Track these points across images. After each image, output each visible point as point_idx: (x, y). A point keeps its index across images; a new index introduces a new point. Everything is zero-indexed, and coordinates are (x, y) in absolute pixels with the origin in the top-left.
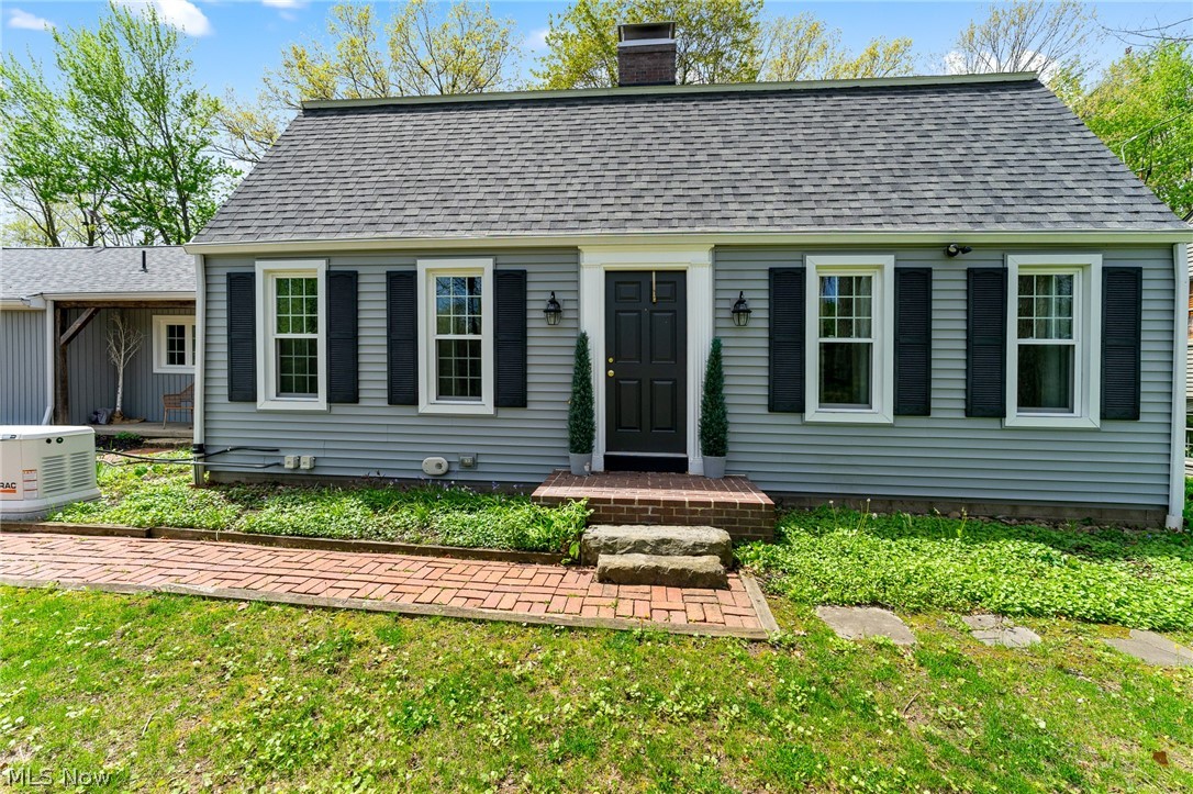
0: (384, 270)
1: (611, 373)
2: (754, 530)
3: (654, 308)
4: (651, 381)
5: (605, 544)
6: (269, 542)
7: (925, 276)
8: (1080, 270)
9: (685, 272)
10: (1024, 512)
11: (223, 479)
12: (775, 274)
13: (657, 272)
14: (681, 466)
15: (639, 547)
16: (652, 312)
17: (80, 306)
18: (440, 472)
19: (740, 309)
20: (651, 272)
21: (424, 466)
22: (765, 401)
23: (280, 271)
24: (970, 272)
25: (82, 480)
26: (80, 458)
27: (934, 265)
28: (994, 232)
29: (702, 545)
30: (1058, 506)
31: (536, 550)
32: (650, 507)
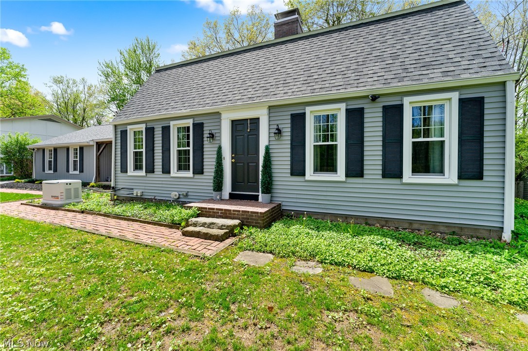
0: (161, 126)
1: (233, 160)
2: (256, 223)
3: (249, 134)
4: (248, 163)
5: (194, 223)
6: (108, 216)
7: (361, 111)
8: (448, 101)
9: (258, 119)
10: (415, 226)
11: (120, 199)
12: (293, 116)
13: (250, 119)
14: (256, 198)
15: (204, 225)
16: (248, 135)
17: (102, 143)
18: (176, 198)
19: (279, 132)
20: (248, 119)
21: (172, 196)
22: (289, 171)
23: (135, 129)
24: (384, 107)
25: (77, 196)
26: (76, 190)
27: (365, 106)
28: (397, 86)
29: (224, 226)
30: (435, 224)
31: (176, 224)
32: (220, 212)
